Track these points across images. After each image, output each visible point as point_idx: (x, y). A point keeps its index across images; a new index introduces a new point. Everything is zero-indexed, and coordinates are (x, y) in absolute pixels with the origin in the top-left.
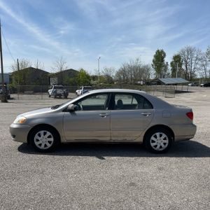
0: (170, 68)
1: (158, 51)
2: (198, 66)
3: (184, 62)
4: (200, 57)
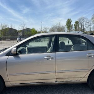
0: (74, 27)
2: (87, 26)
3: (80, 24)
4: (87, 22)
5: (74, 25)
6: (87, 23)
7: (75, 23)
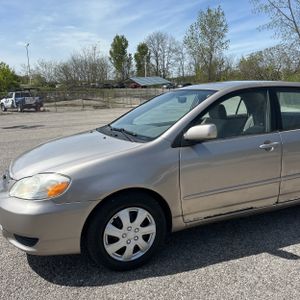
0: (134, 62)
1: (117, 37)
2: (172, 61)
3: (152, 54)
4: (173, 47)
5: (136, 56)
6: (174, 51)
7: (136, 52)
